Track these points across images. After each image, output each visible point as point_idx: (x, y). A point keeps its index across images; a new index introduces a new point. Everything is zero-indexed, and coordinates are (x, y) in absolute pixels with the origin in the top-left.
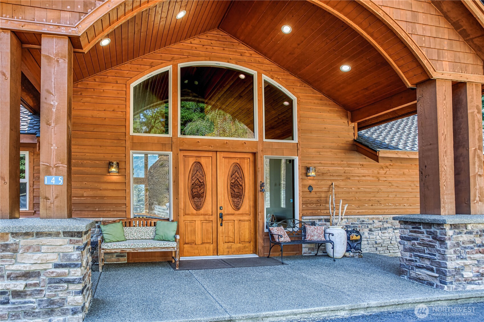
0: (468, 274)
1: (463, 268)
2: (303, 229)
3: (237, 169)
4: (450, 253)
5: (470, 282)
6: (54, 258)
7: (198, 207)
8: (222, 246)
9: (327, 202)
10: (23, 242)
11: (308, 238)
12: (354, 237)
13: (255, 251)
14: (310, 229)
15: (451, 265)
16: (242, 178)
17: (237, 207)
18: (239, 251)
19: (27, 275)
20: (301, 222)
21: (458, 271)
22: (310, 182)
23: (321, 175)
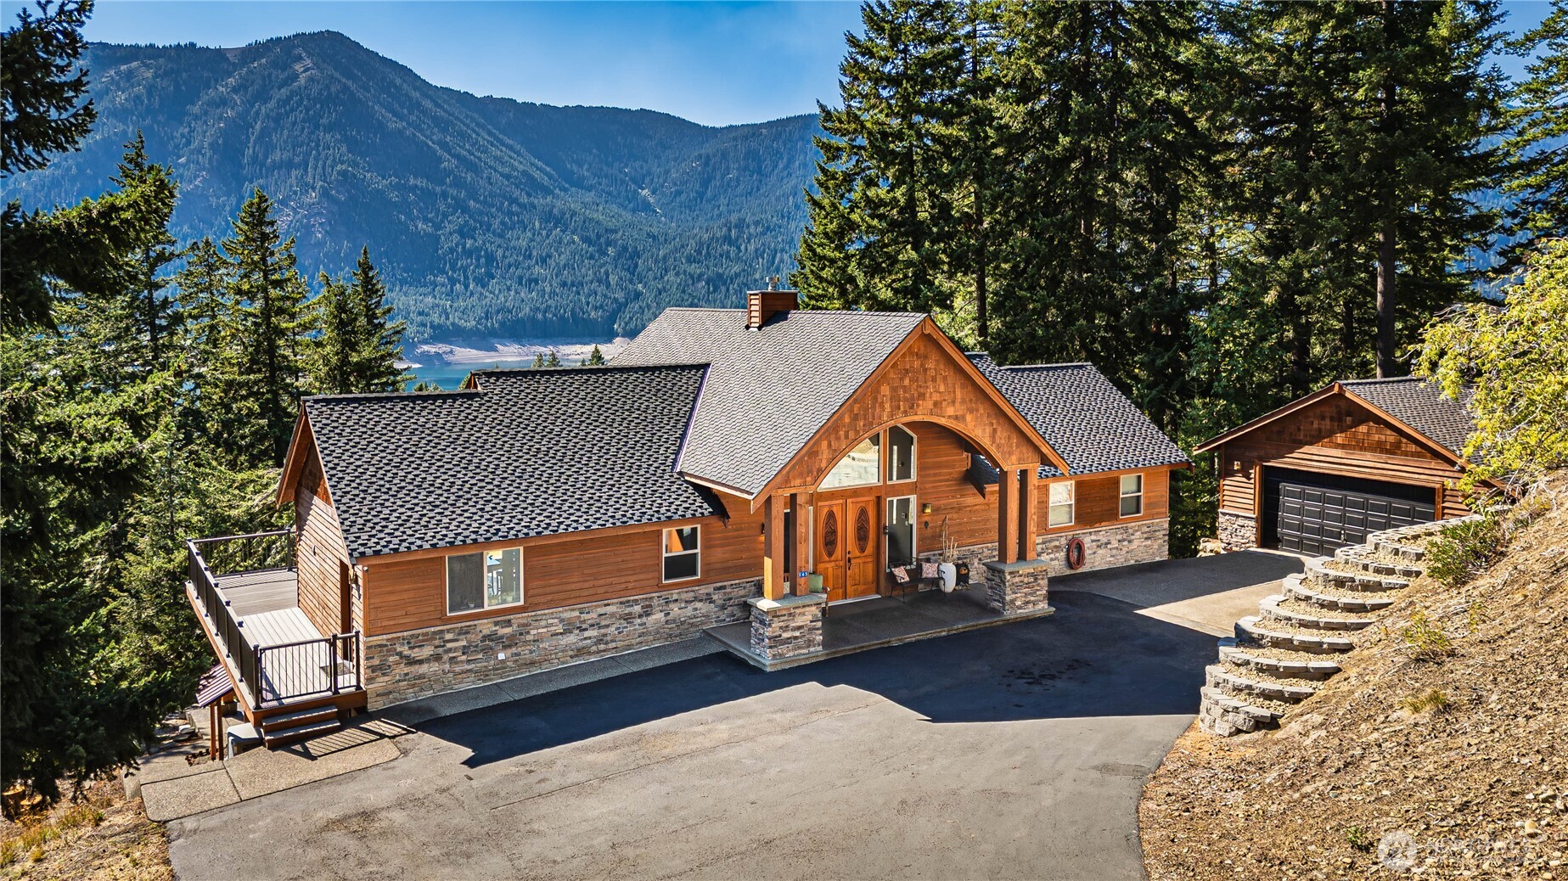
0: (1018, 603)
1: (1015, 599)
2: (920, 567)
3: (863, 513)
4: (1008, 590)
5: (1020, 608)
6: (810, 618)
7: (830, 554)
8: (850, 589)
9: (941, 536)
10: (798, 611)
11: (924, 576)
12: (964, 572)
13: (878, 593)
14: (926, 566)
15: (1008, 598)
16: (867, 521)
17: (862, 550)
18: (863, 593)
19: (799, 628)
20: (917, 559)
21: (1013, 601)
22: (926, 519)
23: (936, 510)
